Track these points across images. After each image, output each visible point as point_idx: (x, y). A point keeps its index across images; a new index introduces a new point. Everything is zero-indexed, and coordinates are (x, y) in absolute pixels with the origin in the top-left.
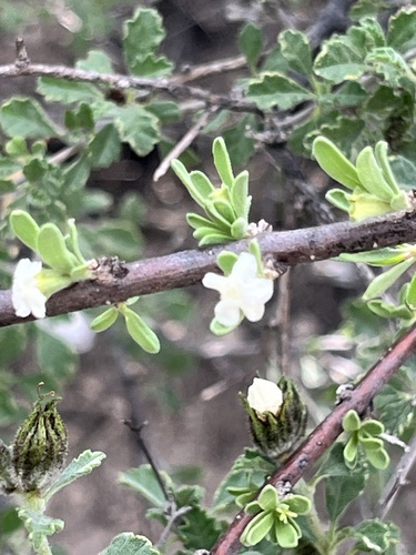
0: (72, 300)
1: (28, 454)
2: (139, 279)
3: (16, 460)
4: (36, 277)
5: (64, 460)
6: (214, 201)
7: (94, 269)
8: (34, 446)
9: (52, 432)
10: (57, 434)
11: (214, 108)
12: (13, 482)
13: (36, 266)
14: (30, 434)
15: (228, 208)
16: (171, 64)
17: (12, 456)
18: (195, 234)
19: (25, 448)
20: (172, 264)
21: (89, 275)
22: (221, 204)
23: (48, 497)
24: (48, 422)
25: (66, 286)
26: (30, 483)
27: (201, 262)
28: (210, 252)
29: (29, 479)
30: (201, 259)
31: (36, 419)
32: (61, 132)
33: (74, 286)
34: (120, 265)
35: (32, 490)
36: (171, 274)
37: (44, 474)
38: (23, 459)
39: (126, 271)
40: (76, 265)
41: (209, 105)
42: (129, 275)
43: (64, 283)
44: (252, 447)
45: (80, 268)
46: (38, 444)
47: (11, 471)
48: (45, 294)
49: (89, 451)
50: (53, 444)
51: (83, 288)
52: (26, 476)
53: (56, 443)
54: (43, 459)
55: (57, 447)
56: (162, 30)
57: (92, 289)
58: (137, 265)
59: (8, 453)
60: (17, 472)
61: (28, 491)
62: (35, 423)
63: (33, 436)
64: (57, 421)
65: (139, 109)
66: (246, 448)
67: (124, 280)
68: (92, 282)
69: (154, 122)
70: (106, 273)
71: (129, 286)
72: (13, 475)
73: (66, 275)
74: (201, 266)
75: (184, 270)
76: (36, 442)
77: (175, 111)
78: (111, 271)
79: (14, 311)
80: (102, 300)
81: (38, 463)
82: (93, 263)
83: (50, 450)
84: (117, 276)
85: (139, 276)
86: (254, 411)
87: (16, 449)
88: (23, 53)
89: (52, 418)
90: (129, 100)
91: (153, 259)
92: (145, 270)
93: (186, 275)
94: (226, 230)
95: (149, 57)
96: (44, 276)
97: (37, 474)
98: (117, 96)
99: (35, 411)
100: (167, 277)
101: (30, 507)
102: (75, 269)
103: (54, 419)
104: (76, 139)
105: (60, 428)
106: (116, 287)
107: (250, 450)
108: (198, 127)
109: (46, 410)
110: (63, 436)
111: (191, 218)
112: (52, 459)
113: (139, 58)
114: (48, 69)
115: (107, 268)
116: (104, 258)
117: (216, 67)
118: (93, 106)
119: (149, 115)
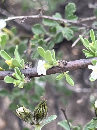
0: (52, 71)
1: (38, 115)
2: (70, 66)
3: (34, 116)
4: (44, 64)
5: (47, 117)
6: (90, 46)
7: (59, 63)
8: (39, 113)
9: (44, 109)
10: (45, 110)
11: (88, 29)
12: (33, 122)
13: (44, 62)
14: (38, 110)
15: (94, 48)
16: (77, 17)
17: (33, 115)
18: (85, 55)
19: (37, 113)
20: (79, 62)
21: (57, 65)
22: (92, 47)
23: (42, 127)
24: (43, 106)
25: (51, 67)
26: (38, 122)
27: (87, 62)
28: (89, 60)
29: (37, 121)
30: (87, 61)
31: (40, 106)
32: (48, 34)
33: (53, 67)
34: (66, 62)
35: (38, 124)
36: (79, 65)
37: (41, 120)
38: (36, 116)
39: (67, 64)
40: (54, 62)
41: (87, 28)
42: (67, 65)
43: (51, 66)
44: (95, 117)
45: (55, 62)
46: (40, 112)
47: (33, 119)
48: (46, 69)
49: (53, 115)
50: (44, 113)
51: (55, 68)
52: (37, 120)
53: (45, 112)
54: (41, 116)
55: (45, 113)
56: (75, 9)
57: (58, 68)
58: (70, 62)
59: (32, 114)
60: (34, 119)
61: (37, 125)
62: (40, 107)
63: (39, 110)
64: (45, 107)
65: (68, 29)
66: (93, 118)
67: (66, 66)
68: (58, 66)
69: (72, 32)
70: (62, 64)
71: (68, 68)
72: (33, 120)
73: (52, 64)
74: (86, 63)
75: (82, 64)
76: (40, 111)
77: (77, 30)
78: (63, 64)
79: (38, 73)
80: (60, 71)
81: (40, 117)
82: (58, 61)
83: (43, 114)
84: (64, 65)
85: (70, 65)
86: (96, 108)
87: (34, 113)
88: (41, 12)
89: (44, 106)
90: (66, 26)
91: (74, 61)
92: (72, 64)
93: (83, 65)
94: (93, 54)
95: (72, 16)
96: (46, 64)
97: (39, 120)
98: (63, 25)
99: (40, 103)
100: (78, 66)
101: (37, 129)
102: (54, 63)
103: (45, 106)
104: (52, 36)
105: (46, 108)
106: (64, 68)
107: (95, 118)
108: (83, 34)
109: (43, 103)
110: (47, 111)
111: (84, 51)
112: (44, 116)
113: (69, 15)
114: (46, 17)
115: (62, 63)
116: (61, 60)
117: (88, 19)
118: (56, 27)
119: (71, 30)
